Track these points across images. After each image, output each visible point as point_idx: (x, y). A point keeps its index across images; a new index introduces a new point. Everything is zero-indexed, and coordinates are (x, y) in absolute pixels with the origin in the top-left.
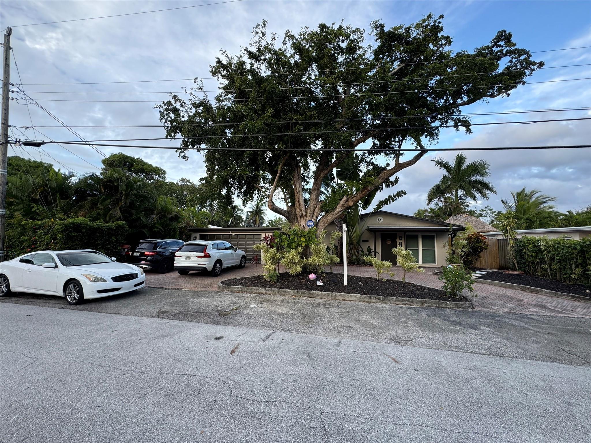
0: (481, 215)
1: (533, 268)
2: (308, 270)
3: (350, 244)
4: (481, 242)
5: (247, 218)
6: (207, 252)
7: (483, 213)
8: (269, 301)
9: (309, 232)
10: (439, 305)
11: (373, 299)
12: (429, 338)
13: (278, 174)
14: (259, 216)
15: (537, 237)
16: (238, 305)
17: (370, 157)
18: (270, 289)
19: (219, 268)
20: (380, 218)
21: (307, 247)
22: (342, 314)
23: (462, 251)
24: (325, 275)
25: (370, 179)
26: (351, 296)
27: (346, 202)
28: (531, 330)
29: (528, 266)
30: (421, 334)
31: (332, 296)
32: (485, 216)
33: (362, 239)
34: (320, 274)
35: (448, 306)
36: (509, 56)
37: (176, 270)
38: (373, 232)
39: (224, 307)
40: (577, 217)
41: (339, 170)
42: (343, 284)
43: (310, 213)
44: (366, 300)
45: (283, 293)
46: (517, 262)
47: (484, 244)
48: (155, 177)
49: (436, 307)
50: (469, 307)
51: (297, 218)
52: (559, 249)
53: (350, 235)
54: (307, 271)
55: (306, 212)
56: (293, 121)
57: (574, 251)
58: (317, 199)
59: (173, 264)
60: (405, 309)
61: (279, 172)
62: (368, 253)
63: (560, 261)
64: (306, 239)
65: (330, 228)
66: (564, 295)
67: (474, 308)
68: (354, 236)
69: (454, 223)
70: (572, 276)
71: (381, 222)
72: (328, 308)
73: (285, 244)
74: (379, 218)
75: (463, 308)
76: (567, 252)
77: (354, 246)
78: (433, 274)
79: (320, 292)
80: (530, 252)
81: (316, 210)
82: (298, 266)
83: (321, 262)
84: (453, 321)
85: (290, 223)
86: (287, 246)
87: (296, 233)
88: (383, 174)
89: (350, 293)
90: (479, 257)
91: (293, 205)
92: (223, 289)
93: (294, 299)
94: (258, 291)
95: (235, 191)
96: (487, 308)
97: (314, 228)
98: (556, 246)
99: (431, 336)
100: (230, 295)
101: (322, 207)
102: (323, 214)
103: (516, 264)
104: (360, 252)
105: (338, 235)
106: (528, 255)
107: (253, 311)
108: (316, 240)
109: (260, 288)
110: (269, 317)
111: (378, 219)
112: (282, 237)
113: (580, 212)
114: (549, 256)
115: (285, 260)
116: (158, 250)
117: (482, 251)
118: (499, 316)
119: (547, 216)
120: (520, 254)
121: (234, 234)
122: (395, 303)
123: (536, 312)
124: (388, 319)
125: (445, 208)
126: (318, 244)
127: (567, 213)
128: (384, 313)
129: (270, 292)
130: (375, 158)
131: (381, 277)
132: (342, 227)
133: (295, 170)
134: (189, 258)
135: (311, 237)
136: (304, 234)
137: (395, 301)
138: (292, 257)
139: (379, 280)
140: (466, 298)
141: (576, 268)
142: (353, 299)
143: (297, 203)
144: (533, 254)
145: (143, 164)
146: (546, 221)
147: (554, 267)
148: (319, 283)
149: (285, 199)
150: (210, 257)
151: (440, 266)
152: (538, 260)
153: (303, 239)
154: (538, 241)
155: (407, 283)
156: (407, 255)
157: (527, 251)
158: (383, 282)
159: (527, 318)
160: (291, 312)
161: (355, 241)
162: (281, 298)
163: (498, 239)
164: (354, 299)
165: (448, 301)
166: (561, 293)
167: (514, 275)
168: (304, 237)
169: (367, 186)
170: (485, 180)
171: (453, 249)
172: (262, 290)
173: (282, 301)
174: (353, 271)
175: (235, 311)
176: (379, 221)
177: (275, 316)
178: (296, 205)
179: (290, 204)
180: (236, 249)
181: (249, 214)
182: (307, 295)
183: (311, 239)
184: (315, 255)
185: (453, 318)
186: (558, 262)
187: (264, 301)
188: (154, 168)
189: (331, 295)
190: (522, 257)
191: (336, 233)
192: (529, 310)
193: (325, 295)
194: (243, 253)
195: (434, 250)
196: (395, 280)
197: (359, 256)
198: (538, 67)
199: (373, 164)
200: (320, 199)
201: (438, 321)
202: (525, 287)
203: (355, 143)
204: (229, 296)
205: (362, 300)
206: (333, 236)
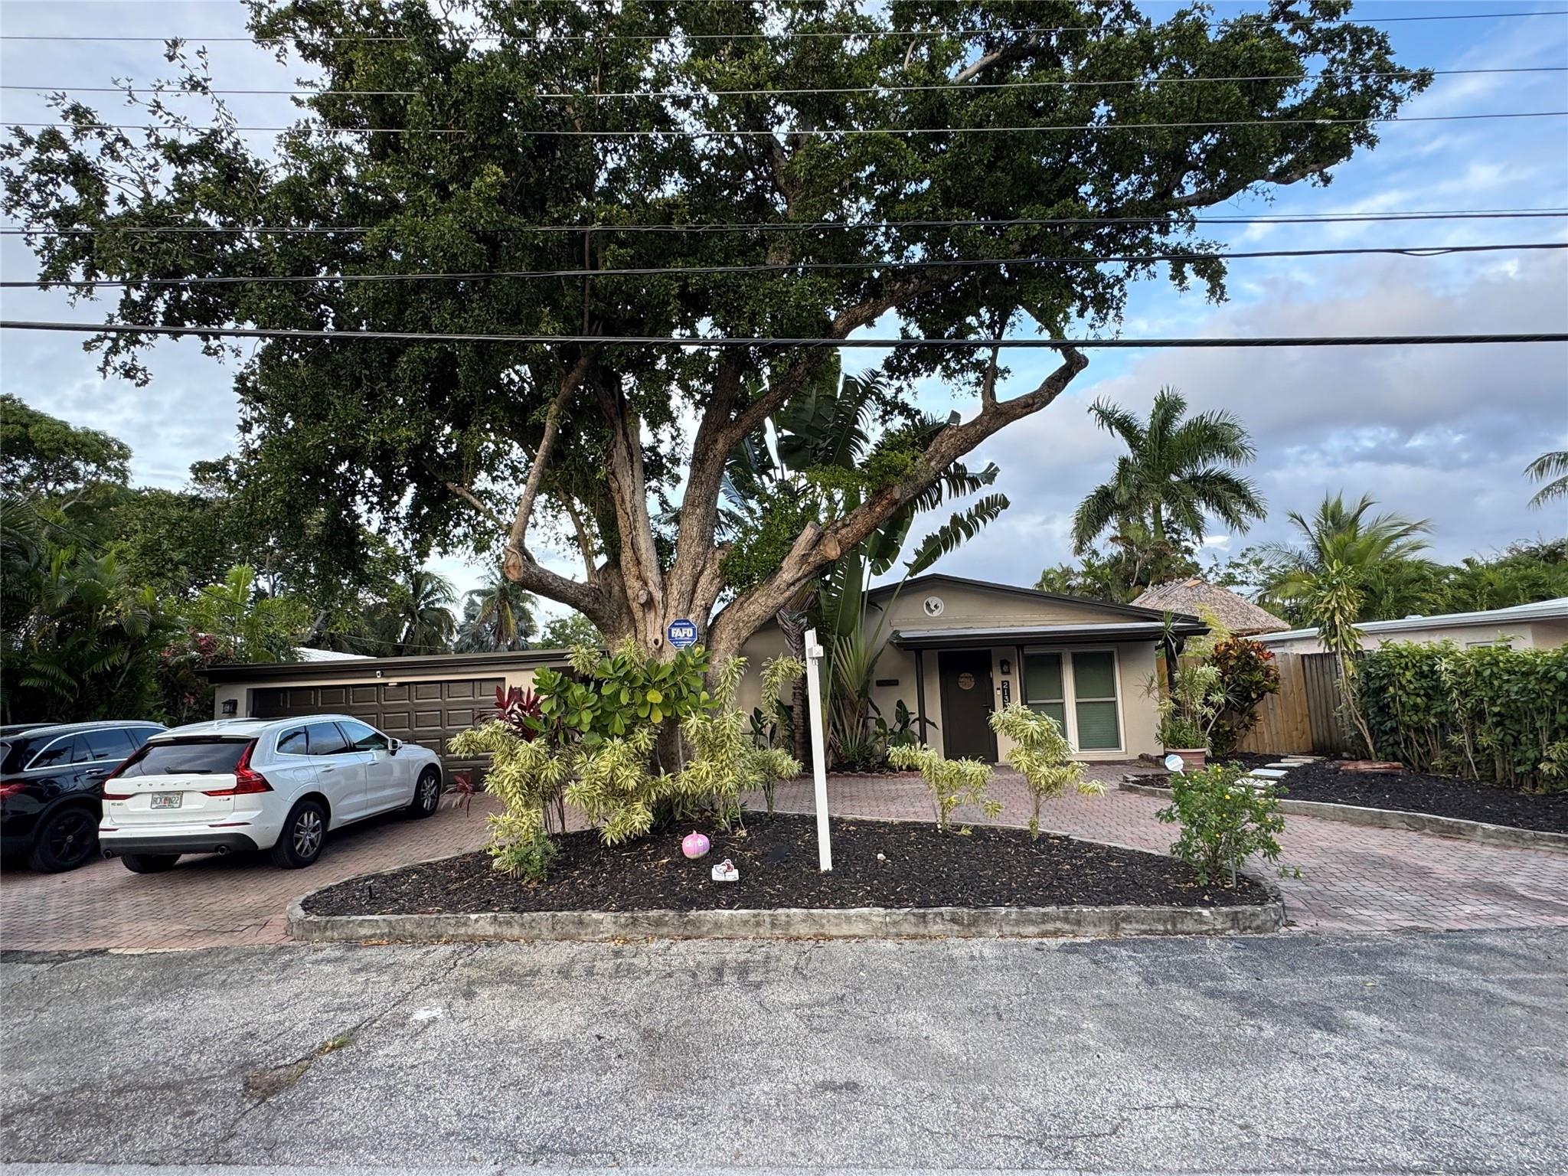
0: (1230, 580)
1: (1420, 745)
2: (678, 817)
3: (836, 698)
4: (1256, 668)
5: (470, 616)
6: (257, 766)
7: (1237, 572)
8: (506, 975)
9: (680, 666)
10: (1174, 925)
11: (935, 923)
12: (1178, 1106)
13: (544, 443)
14: (512, 608)
15: (1423, 643)
16: (352, 1019)
17: (896, 383)
18: (517, 916)
19: (314, 830)
20: (933, 601)
21: (672, 723)
22: (817, 1010)
23: (1207, 703)
24: (744, 833)
25: (898, 458)
26: (848, 919)
27: (813, 547)
28: (1514, 1003)
29: (1405, 741)
30: (1143, 1086)
31: (773, 925)
32: (1243, 583)
33: (876, 677)
34: (726, 832)
35: (1205, 928)
36: (1324, 52)
37: (114, 855)
38: (913, 653)
39: (280, 1041)
40: (1491, 576)
41: (787, 433)
42: (816, 865)
43: (681, 594)
44: (908, 928)
45: (572, 929)
46: (1371, 730)
47: (1267, 674)
48: (86, 469)
49: (1166, 932)
50: (1276, 923)
51: (630, 612)
52: (1496, 683)
53: (836, 666)
54: (673, 820)
55: (664, 588)
56: (597, 226)
57: (1544, 686)
58: (707, 540)
59: (98, 830)
60: (1057, 958)
61: (548, 432)
62: (898, 727)
63: (1501, 721)
64: (666, 696)
65: (758, 646)
66: (1542, 838)
67: (1293, 924)
68: (849, 669)
69: (1160, 607)
70: (1541, 766)
71: (936, 613)
72: (758, 986)
73: (580, 721)
74: (930, 600)
75: (1258, 927)
76: (1524, 689)
77: (851, 703)
78: (1122, 788)
79: (727, 912)
80: (1408, 694)
81: (704, 580)
82: (639, 806)
83: (729, 781)
84: (1241, 998)
85: (604, 633)
86: (593, 728)
87: (628, 673)
88: (943, 444)
89: (842, 906)
90: (1253, 717)
91: (614, 562)
92: (306, 931)
93: (617, 954)
94: (462, 931)
95: (370, 511)
96: (1335, 917)
97: (699, 650)
98: (1487, 673)
99: (1183, 1096)
100: (336, 960)
101: (723, 566)
102: (730, 593)
103: (1367, 735)
104: (872, 723)
105: (791, 669)
106: (1403, 705)
107: (419, 1045)
108: (704, 695)
109: (473, 917)
110: (492, 1071)
111: (928, 605)
112: (569, 694)
113: (1494, 562)
114: (1469, 706)
115: (583, 784)
116: (28, 771)
117: (1261, 696)
118: (1387, 950)
119: (1414, 575)
120: (1377, 702)
121: (393, 681)
122: (1016, 930)
123: (1495, 918)
124: (1000, 1018)
125: (1128, 560)
126: (713, 711)
127: (1464, 566)
128: (981, 986)
129: (516, 931)
130: (910, 386)
131: (953, 817)
132: (802, 639)
133: (613, 426)
134: (167, 799)
135: (688, 685)
136: (660, 677)
137: (1017, 923)
138: (613, 770)
139: (946, 834)
140: (1258, 885)
141: (1552, 740)
142: (859, 932)
143: (626, 556)
144: (1419, 700)
145: (25, 420)
146: (1413, 590)
147: (1484, 741)
148: (724, 873)
149: (579, 540)
150: (269, 788)
151: (1136, 757)
152: (1434, 721)
153: (655, 696)
154: (1428, 657)
155: (1044, 837)
156: (1042, 734)
157: (1400, 692)
158: (962, 841)
159: (1477, 949)
160: (596, 1030)
161: (852, 685)
162: (560, 953)
163: (1303, 656)
164: (859, 929)
165: (1205, 905)
166: (1532, 832)
167: (1375, 775)
168: (658, 685)
169: (888, 486)
170: (1237, 471)
171: (1179, 697)
172: (481, 923)
173: (565, 972)
174: (852, 798)
175: (331, 1058)
176: (931, 611)
177: (518, 1067)
178: (623, 563)
179: (601, 561)
180: (394, 742)
181: (478, 600)
182: (673, 932)
183: (685, 691)
184: (702, 756)
185: (1239, 982)
186: (1497, 724)
187: (481, 982)
188: (76, 435)
189: (768, 919)
190: (1383, 710)
191: (784, 663)
192: (1468, 909)
193: (745, 923)
194: (429, 756)
195: (1115, 703)
196: (1003, 829)
197: (871, 739)
198: (1413, 89)
199: (905, 409)
200: (716, 537)
201: (1189, 1005)
202: (1421, 818)
203: (839, 326)
204: (328, 968)
205: (893, 930)
206: (774, 674)
